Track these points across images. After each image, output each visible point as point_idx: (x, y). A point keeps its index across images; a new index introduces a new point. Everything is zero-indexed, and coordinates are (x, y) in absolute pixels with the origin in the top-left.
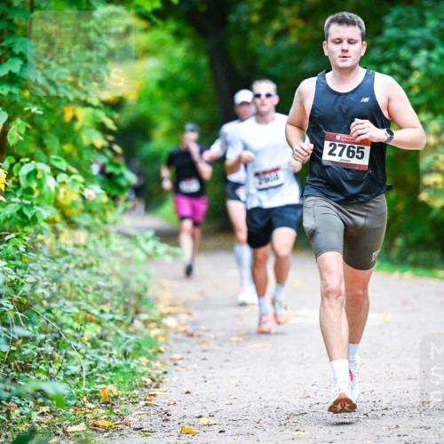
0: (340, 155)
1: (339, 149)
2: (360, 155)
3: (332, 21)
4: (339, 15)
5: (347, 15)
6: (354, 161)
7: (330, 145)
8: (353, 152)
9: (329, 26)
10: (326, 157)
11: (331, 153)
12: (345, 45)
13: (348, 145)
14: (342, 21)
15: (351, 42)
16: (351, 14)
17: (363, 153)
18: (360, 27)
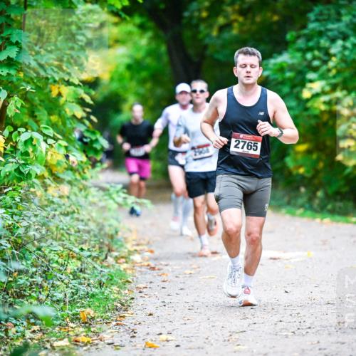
0: (243, 148)
1: (241, 144)
2: (255, 148)
3: (239, 53)
4: (244, 49)
5: (250, 49)
6: (252, 152)
7: (236, 141)
8: (251, 146)
9: (237, 56)
10: (232, 149)
11: (236, 147)
12: (249, 68)
13: (248, 141)
14: (246, 53)
15: (252, 66)
16: (253, 49)
17: (257, 147)
18: (258, 57)
